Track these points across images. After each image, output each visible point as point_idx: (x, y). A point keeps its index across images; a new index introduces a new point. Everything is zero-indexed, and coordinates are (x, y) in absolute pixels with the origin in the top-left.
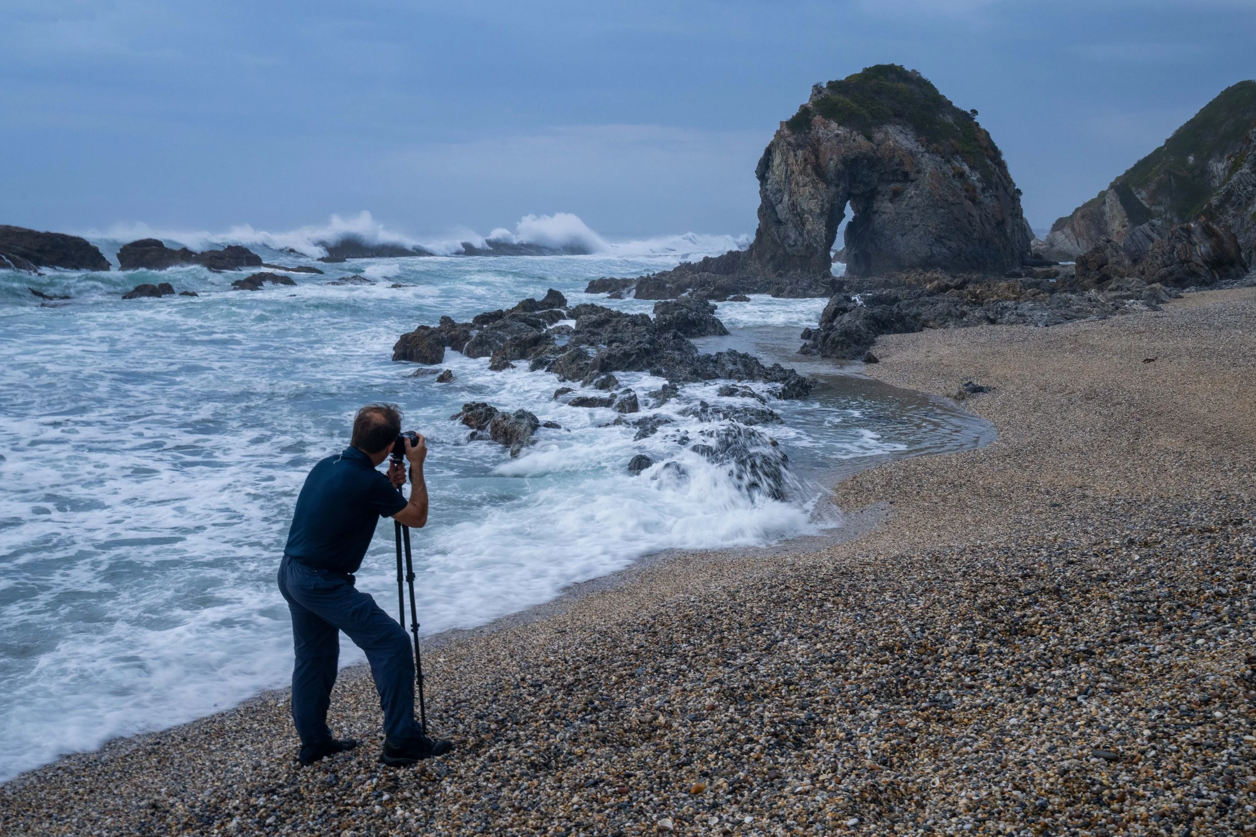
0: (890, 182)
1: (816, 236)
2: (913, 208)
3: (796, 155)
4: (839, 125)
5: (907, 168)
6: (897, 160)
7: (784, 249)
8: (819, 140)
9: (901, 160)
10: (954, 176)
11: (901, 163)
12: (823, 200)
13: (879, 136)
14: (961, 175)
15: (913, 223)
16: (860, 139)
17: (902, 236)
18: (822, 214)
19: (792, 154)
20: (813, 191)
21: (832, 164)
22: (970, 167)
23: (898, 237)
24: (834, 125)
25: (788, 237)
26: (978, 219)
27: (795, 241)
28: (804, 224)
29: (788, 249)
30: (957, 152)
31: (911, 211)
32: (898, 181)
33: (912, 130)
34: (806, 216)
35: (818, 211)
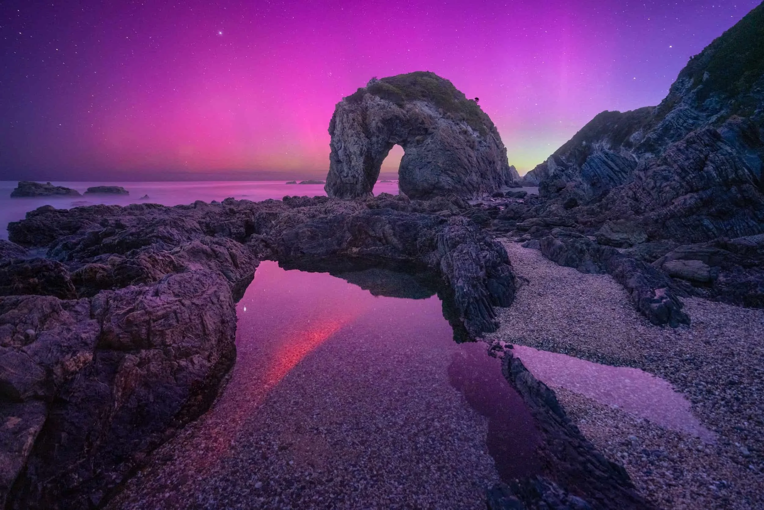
0: (415, 135)
1: (358, 169)
2: (428, 151)
3: (348, 117)
4: (382, 98)
5: (426, 126)
6: (420, 121)
7: (341, 178)
8: (367, 108)
9: (423, 121)
10: (460, 132)
11: (423, 123)
12: (363, 145)
13: (408, 106)
14: (465, 132)
15: (428, 160)
16: (394, 107)
17: (420, 169)
18: (361, 154)
19: (345, 116)
20: (356, 139)
21: (374, 123)
22: (472, 129)
23: (417, 170)
24: (377, 98)
25: (343, 171)
26: (475, 159)
27: (348, 173)
28: (351, 162)
29: (343, 179)
30: (464, 120)
31: (427, 153)
32: (421, 135)
33: (434, 105)
34: (352, 156)
35: (359, 152)
